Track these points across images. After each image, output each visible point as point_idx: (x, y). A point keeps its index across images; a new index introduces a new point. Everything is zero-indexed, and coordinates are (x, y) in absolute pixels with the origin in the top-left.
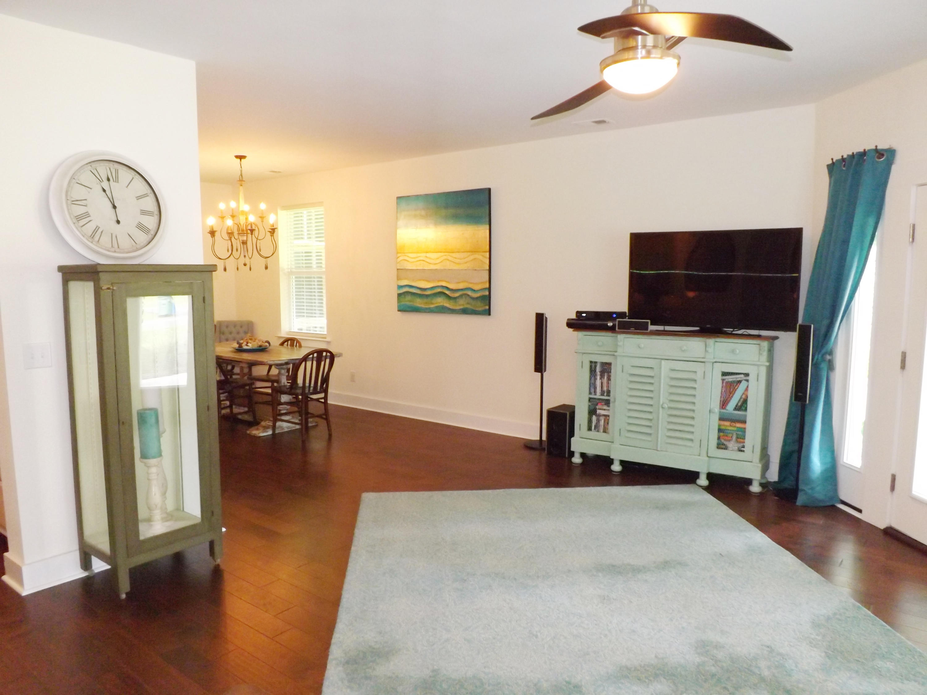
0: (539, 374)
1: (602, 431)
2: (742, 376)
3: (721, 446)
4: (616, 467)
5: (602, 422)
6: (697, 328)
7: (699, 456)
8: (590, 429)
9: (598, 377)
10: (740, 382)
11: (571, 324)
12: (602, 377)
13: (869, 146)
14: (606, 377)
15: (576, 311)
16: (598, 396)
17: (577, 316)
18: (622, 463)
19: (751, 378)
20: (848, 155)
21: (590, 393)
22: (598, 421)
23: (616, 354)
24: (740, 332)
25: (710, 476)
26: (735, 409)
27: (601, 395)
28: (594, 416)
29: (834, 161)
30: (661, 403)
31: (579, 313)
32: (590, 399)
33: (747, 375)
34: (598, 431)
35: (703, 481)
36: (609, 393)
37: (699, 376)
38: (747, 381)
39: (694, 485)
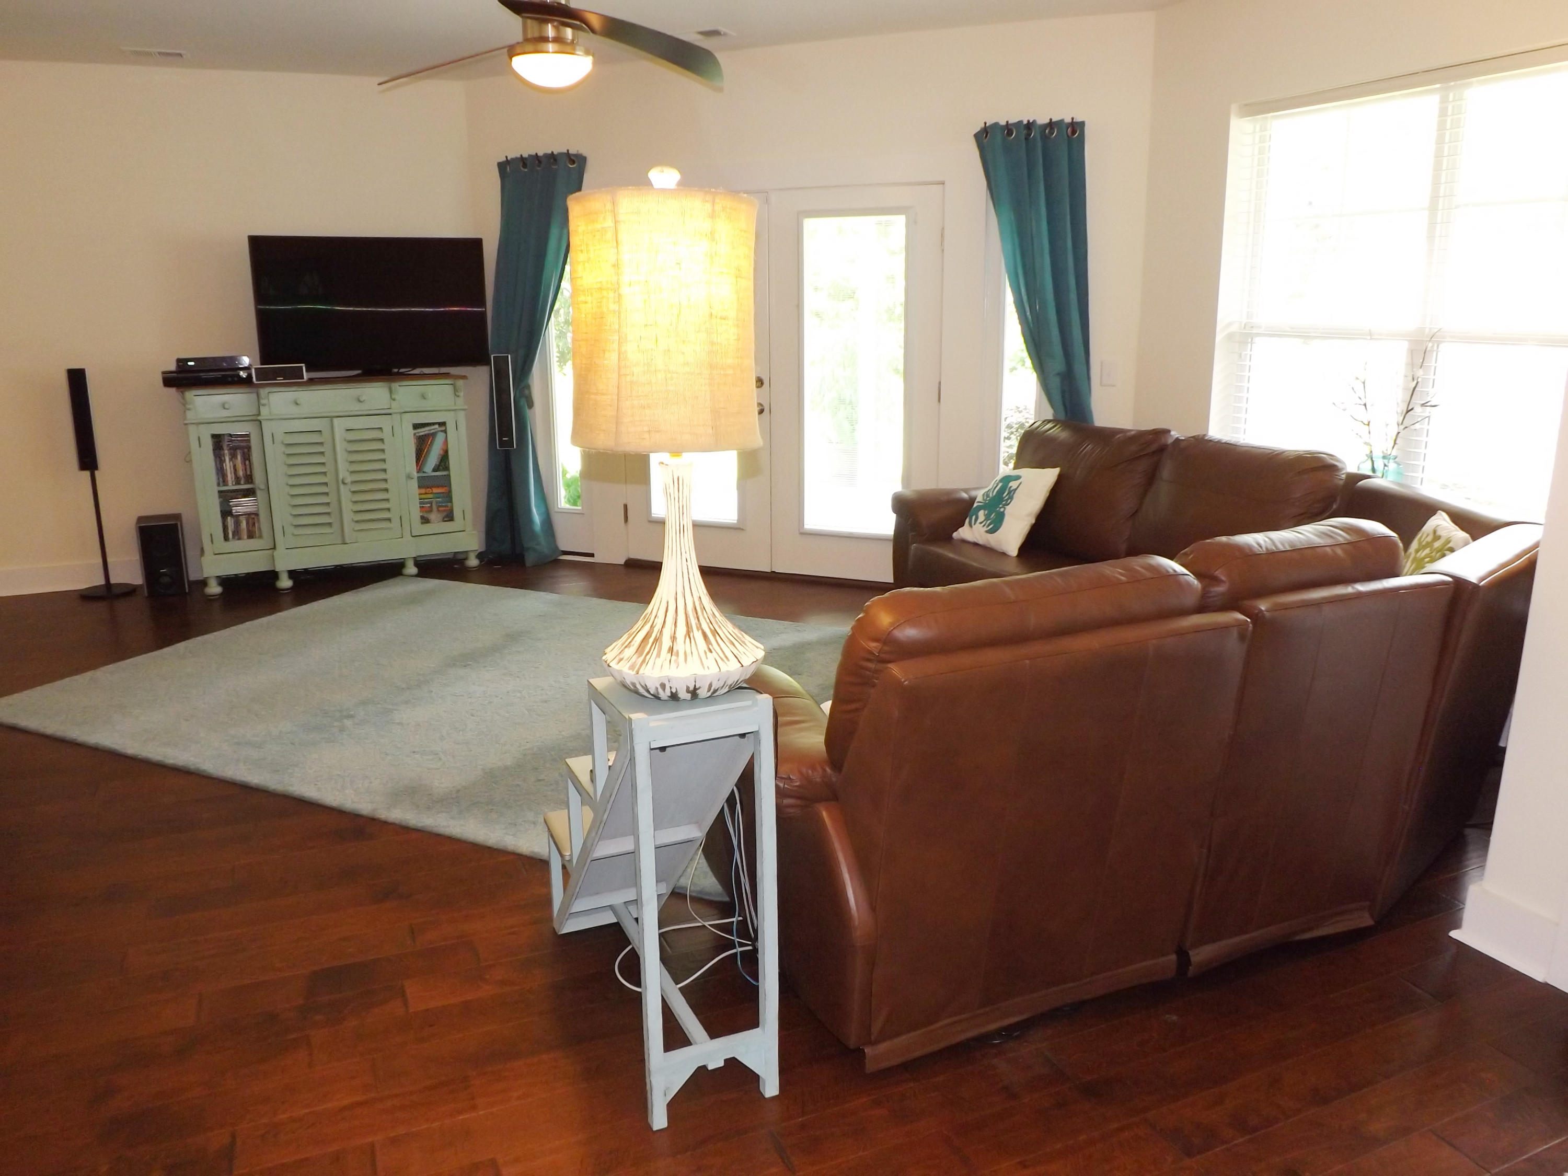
1: (245, 537)
2: (437, 426)
3: (425, 520)
4: (285, 583)
5: (244, 524)
6: (359, 372)
7: (402, 538)
8: (226, 538)
9: (227, 459)
10: (433, 435)
11: (170, 380)
12: (233, 457)
13: (558, 149)
14: (239, 457)
15: (176, 358)
16: (231, 486)
17: (178, 366)
18: (292, 574)
19: (450, 427)
20: (530, 156)
21: (219, 485)
22: (237, 524)
23: (259, 418)
24: (417, 371)
25: (418, 563)
26: (434, 470)
27: (236, 484)
28: (229, 518)
29: (509, 158)
30: (341, 477)
31: (182, 362)
32: (220, 492)
33: (442, 424)
34: (239, 539)
35: (411, 569)
36: (249, 478)
37: (386, 434)
38: (445, 432)
39: (401, 577)
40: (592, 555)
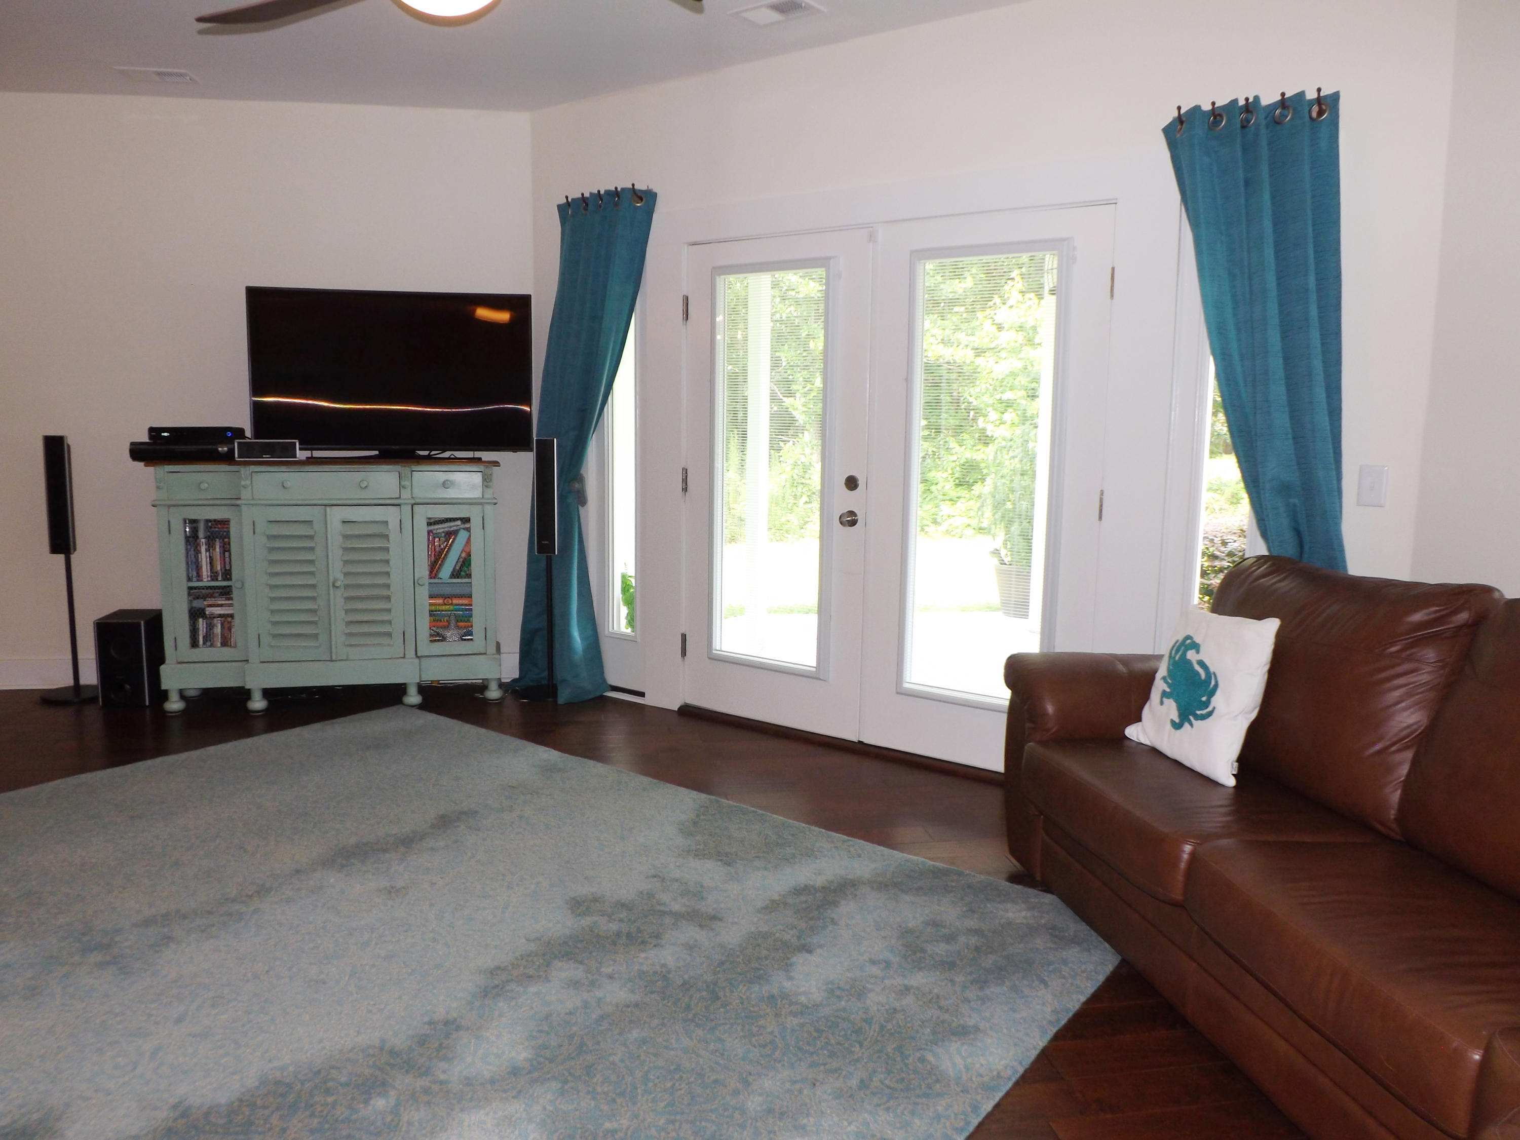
0: (61, 558)
1: (219, 644)
2: (459, 523)
3: (437, 637)
4: (258, 704)
5: (218, 630)
6: (377, 452)
7: (404, 657)
8: (194, 644)
9: (203, 549)
10: (455, 533)
11: (138, 453)
12: (210, 546)
13: (623, 183)
14: (218, 549)
15: (149, 427)
16: (206, 582)
17: (151, 437)
18: (268, 693)
19: (475, 524)
20: (591, 194)
21: (189, 579)
22: (210, 627)
23: (238, 502)
24: (447, 454)
25: (422, 689)
26: (453, 576)
27: (213, 580)
28: (201, 620)
29: (570, 200)
30: (331, 579)
31: (154, 432)
32: (190, 588)
33: (466, 520)
34: (212, 646)
35: (413, 698)
36: (227, 575)
37: (392, 529)
38: (468, 530)
39: (399, 706)
40: (642, 695)
